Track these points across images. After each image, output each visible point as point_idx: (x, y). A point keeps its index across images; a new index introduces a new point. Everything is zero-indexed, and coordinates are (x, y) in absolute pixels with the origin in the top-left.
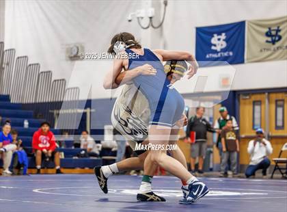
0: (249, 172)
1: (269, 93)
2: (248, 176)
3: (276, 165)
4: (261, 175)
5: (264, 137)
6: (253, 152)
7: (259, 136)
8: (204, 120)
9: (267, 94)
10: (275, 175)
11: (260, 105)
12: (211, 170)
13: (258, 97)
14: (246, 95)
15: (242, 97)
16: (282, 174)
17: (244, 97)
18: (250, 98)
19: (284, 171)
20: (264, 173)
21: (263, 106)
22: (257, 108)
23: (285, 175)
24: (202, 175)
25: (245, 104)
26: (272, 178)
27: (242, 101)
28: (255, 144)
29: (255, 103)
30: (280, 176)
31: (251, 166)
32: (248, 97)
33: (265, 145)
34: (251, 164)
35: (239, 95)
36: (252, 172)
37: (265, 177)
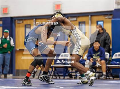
1: (36, 19)
9: (34, 19)
11: (30, 27)
14: (20, 20)
15: (17, 22)
17: (19, 22)
18: (23, 22)
22: (28, 30)
25: (19, 27)
27: (17, 25)
29: (26, 26)
32: (21, 22)
35: (15, 20)
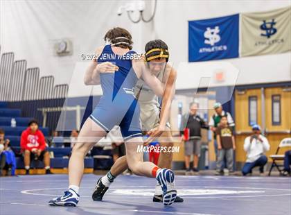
0: (246, 170)
1: (265, 88)
2: (245, 174)
3: (274, 163)
4: (258, 172)
5: (261, 134)
6: (249, 149)
7: (256, 133)
8: (198, 117)
9: (262, 89)
10: (272, 173)
11: (256, 100)
12: (207, 168)
13: (254, 92)
14: (241, 90)
15: (236, 93)
16: (280, 171)
17: (240, 93)
18: (246, 93)
19: (282, 168)
20: (262, 171)
21: (259, 102)
22: (253, 103)
23: (282, 172)
24: (197, 173)
25: (240, 99)
26: (269, 175)
27: (237, 97)
28: (251, 141)
29: (250, 98)
30: (278, 173)
31: (248, 163)
32: (243, 93)
33: (262, 141)
34: (248, 161)
36: (248, 170)
37: (262, 174)
